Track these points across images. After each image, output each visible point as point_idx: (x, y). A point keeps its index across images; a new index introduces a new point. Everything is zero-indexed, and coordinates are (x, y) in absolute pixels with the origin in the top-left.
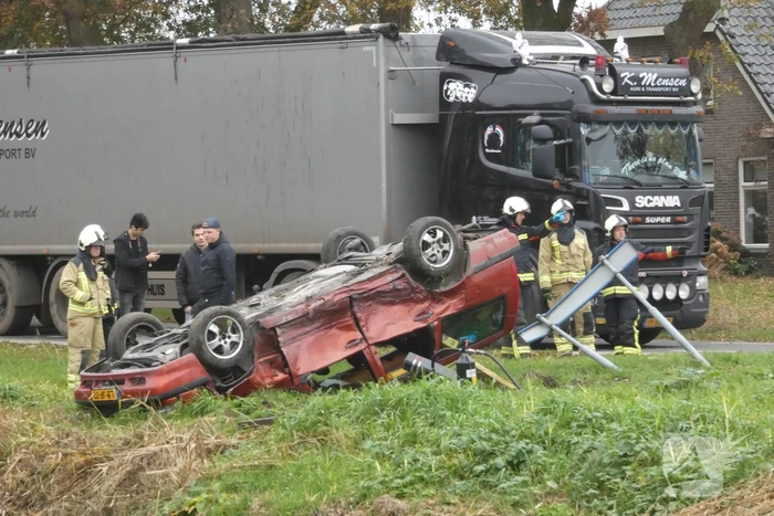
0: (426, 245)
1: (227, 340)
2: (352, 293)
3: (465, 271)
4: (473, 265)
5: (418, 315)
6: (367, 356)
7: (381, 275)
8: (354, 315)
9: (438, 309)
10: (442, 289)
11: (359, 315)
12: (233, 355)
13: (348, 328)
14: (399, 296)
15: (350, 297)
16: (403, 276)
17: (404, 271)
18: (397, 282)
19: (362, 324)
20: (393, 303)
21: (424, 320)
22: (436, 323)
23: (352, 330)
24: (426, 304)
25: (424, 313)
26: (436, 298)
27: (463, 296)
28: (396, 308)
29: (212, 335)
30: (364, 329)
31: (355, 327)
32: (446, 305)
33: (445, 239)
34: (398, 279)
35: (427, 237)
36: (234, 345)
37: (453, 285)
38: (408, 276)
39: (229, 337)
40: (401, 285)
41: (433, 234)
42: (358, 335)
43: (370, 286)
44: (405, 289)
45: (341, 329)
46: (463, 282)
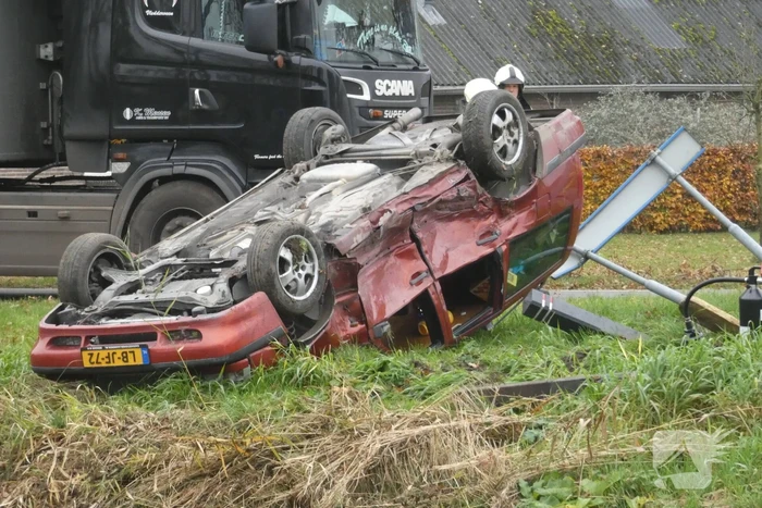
0: (497, 131)
1: (301, 271)
2: (415, 202)
3: (535, 170)
4: (548, 159)
5: (482, 236)
6: (433, 296)
7: (442, 176)
8: (414, 239)
9: (505, 226)
10: (513, 197)
11: (420, 235)
12: (308, 294)
13: (406, 255)
14: (458, 208)
15: (413, 208)
16: (467, 178)
17: (469, 170)
18: (461, 187)
19: (424, 248)
20: (450, 218)
21: (490, 244)
22: (504, 248)
23: (415, 258)
24: (491, 220)
25: (489, 233)
26: (502, 210)
27: (534, 207)
28: (455, 225)
29: (283, 263)
30: (427, 256)
31: (417, 254)
32: (514, 220)
33: (515, 124)
34: (460, 183)
35: (496, 120)
36: (309, 277)
37: (524, 192)
38: (473, 178)
39: (303, 268)
40: (465, 190)
41: (502, 115)
42: (420, 265)
43: (433, 192)
44: (470, 197)
45: (400, 256)
46: (536, 188)
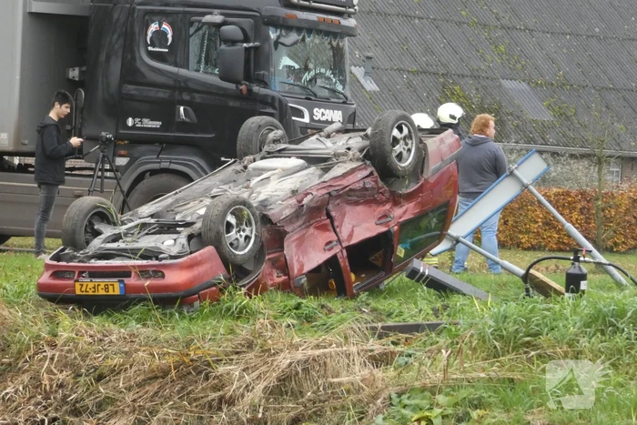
0: (396, 141)
1: (242, 233)
2: (331, 189)
3: (422, 172)
4: (433, 165)
5: (380, 219)
6: (340, 260)
7: (353, 171)
8: (329, 216)
9: (398, 212)
10: (404, 191)
11: (333, 214)
12: (246, 250)
13: (323, 228)
14: (364, 196)
15: (329, 193)
16: (371, 174)
17: (373, 169)
18: (366, 180)
19: (336, 224)
20: (357, 203)
21: (386, 224)
22: (396, 228)
23: (328, 230)
24: (388, 206)
25: (385, 216)
26: (396, 200)
27: (419, 199)
28: (360, 208)
29: (229, 227)
30: (338, 230)
31: (331, 228)
32: (404, 208)
33: (410, 136)
34: (366, 177)
35: (395, 132)
36: (248, 238)
37: (414, 187)
38: (376, 174)
39: (244, 231)
40: (370, 183)
41: (400, 129)
42: (332, 236)
43: (345, 182)
44: (373, 188)
45: (317, 228)
46: (422, 186)
